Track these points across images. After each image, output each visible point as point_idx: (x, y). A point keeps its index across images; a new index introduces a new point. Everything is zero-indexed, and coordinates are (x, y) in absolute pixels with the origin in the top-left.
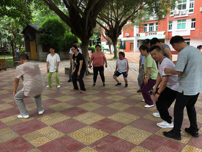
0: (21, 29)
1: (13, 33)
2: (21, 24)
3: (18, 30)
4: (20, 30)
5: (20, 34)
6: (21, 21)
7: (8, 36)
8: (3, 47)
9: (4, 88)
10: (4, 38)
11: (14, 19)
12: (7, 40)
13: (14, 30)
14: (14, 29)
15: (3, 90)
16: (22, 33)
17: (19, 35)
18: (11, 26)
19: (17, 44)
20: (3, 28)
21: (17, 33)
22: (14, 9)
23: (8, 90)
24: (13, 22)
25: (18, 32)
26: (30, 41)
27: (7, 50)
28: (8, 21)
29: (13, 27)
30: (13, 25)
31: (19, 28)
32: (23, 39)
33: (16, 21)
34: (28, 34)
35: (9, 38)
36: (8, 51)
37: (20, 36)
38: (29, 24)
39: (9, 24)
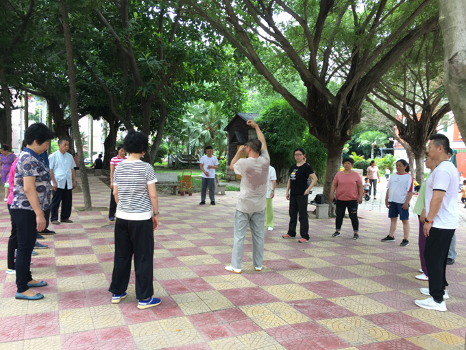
0: (225, 121)
1: (210, 128)
2: (226, 112)
3: (219, 124)
4: (222, 123)
5: (222, 131)
6: (226, 107)
7: (201, 135)
8: (190, 153)
9: (185, 221)
10: (194, 138)
11: (215, 103)
12: (198, 141)
13: (213, 124)
14: (213, 122)
15: (184, 223)
16: (225, 130)
17: (219, 132)
18: (207, 116)
19: (216, 150)
20: (194, 120)
21: (216, 129)
22: (217, 87)
23: (191, 225)
24: (212, 109)
25: (219, 128)
26: (237, 144)
27: (196, 161)
28: (204, 107)
29: (211, 119)
30: (211, 115)
31: (222, 121)
32: (226, 141)
33: (218, 108)
34: (236, 132)
35: (202, 138)
36: (198, 162)
37: (222, 135)
38: (239, 114)
39: (205, 113)
